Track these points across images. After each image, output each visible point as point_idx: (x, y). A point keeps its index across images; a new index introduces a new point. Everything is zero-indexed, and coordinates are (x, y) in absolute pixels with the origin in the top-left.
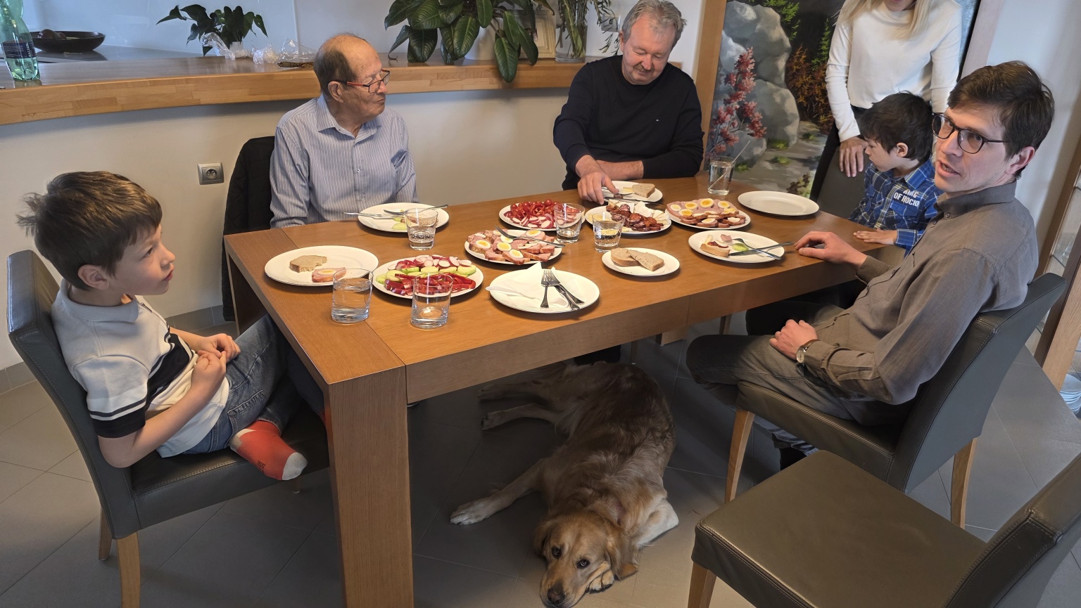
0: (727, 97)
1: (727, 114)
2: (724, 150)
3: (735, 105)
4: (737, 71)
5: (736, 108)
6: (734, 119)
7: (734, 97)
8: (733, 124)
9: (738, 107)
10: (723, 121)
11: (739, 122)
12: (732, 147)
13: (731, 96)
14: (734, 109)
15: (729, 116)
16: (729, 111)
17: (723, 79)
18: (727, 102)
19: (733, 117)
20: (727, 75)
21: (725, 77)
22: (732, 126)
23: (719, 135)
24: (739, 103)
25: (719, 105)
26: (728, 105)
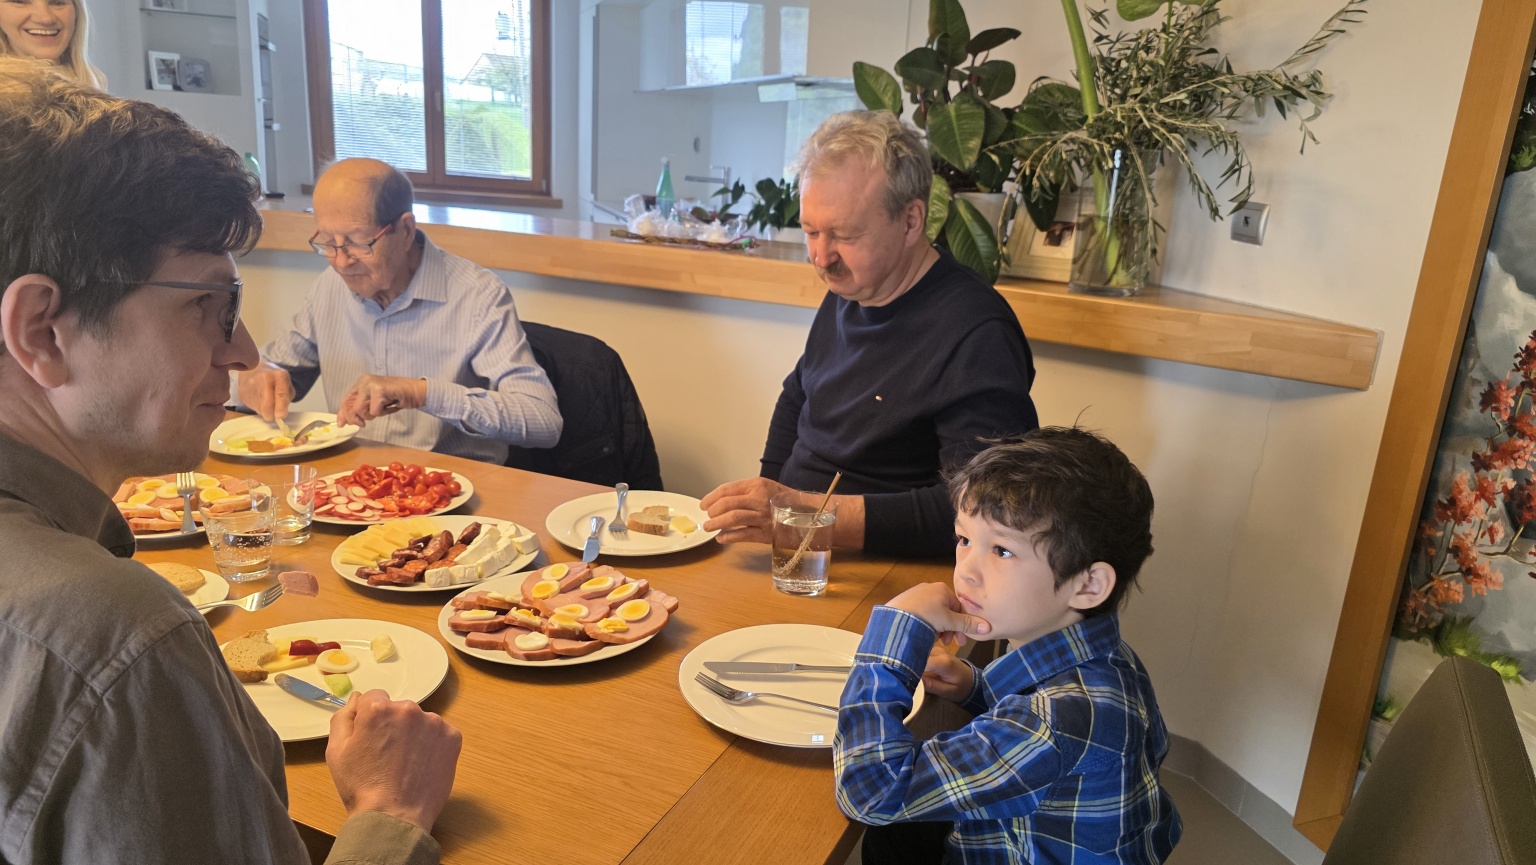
0: (1484, 449)
1: (1477, 498)
2: (1460, 598)
3: (1503, 477)
4: (1519, 377)
5: (1505, 489)
6: (1494, 518)
7: (1506, 454)
8: (1491, 531)
9: (1511, 484)
10: (1462, 517)
11: (1510, 530)
12: (1480, 596)
13: (1495, 448)
14: (1498, 487)
15: (1482, 505)
16: (1483, 492)
17: (1475, 393)
18: (1480, 463)
19: (1492, 511)
20: (1490, 384)
21: (1484, 388)
22: (1487, 537)
23: (1449, 550)
24: (1516, 474)
25: (1457, 467)
26: (1483, 472)
